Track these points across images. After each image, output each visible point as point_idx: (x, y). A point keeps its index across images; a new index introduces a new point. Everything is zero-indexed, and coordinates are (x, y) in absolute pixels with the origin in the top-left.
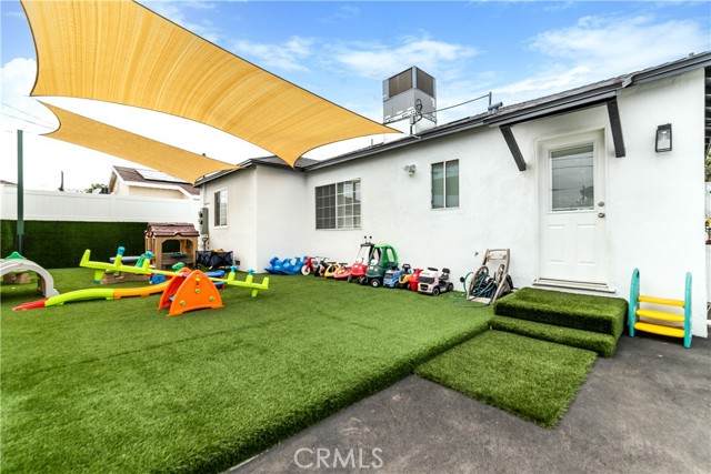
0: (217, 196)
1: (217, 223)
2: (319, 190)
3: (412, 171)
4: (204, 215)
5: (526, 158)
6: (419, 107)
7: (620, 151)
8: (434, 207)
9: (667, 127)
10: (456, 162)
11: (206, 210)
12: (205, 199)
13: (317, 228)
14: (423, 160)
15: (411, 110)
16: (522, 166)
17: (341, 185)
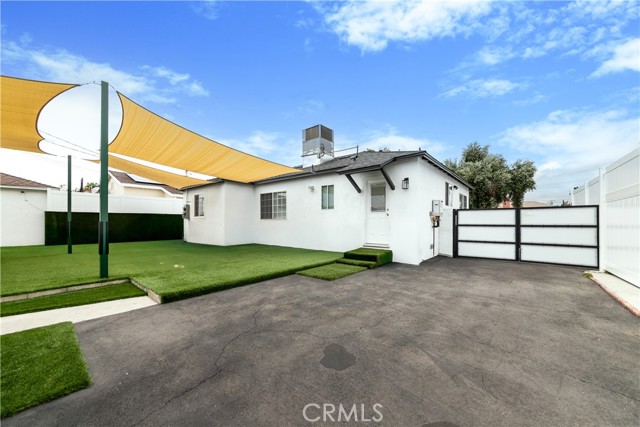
0: (197, 197)
1: (196, 214)
2: (262, 195)
3: (312, 189)
4: (187, 209)
5: (361, 188)
6: (323, 149)
7: (393, 188)
8: (323, 208)
9: (407, 179)
10: (333, 186)
11: (188, 206)
12: (188, 199)
13: (262, 218)
14: (318, 183)
15: (318, 150)
16: (359, 191)
17: (275, 193)
